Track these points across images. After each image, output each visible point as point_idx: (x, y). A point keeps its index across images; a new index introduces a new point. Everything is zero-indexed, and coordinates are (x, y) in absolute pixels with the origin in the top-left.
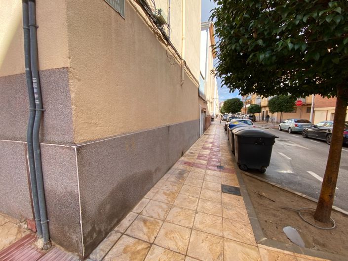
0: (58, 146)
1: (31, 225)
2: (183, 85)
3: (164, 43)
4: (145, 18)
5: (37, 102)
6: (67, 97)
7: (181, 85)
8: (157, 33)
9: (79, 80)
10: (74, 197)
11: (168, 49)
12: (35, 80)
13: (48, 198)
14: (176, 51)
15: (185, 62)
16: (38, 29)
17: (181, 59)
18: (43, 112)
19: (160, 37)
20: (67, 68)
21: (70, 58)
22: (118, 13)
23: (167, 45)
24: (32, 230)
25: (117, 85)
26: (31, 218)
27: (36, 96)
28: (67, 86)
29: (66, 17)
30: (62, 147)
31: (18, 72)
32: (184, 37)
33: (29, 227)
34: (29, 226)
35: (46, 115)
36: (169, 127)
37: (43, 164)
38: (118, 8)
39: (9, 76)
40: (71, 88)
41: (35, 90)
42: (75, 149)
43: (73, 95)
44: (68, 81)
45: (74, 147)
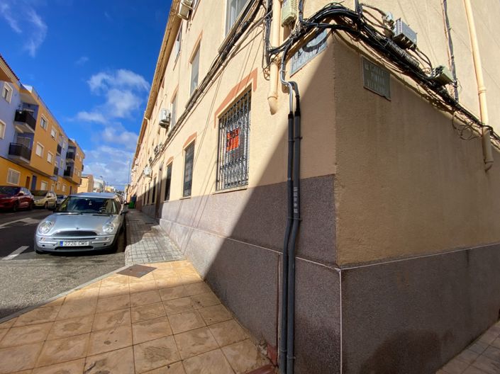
0: (316, 265)
1: (272, 354)
2: (489, 171)
3: (447, 110)
4: (417, 87)
5: (296, 211)
6: (331, 206)
7: (486, 171)
8: (435, 101)
9: (343, 187)
10: (334, 339)
11: (455, 116)
12: (295, 189)
13: (297, 327)
14: (470, 116)
15: (490, 128)
16: (302, 140)
17: (481, 126)
18: (299, 222)
19: (439, 104)
20: (333, 175)
21: (336, 164)
22: (384, 97)
23: (452, 112)
24: (271, 361)
25: (382, 187)
26: (274, 344)
27: (295, 205)
28: (332, 194)
29: (335, 123)
30: (322, 266)
31: (278, 181)
32: (482, 89)
33: (269, 356)
34: (269, 354)
35: (302, 225)
36: (468, 252)
37: (296, 281)
38: (383, 92)
39: (269, 185)
40: (336, 196)
41: (295, 200)
42: (340, 273)
43: (337, 205)
44: (333, 189)
45: (339, 270)
